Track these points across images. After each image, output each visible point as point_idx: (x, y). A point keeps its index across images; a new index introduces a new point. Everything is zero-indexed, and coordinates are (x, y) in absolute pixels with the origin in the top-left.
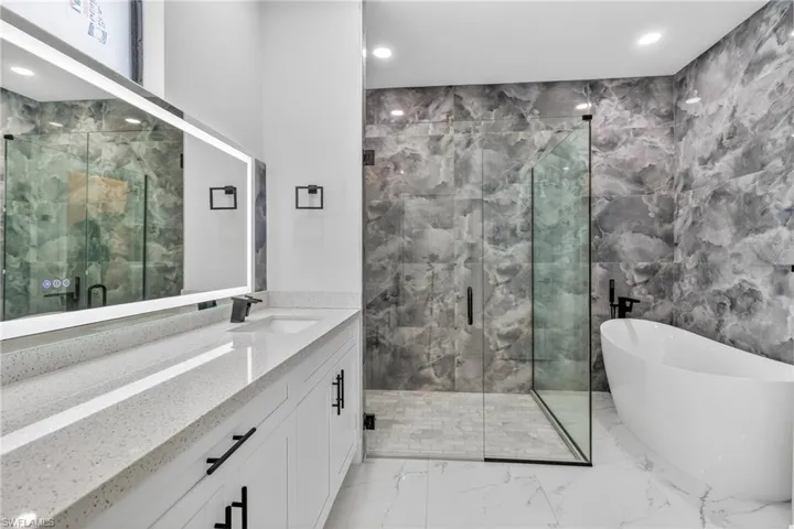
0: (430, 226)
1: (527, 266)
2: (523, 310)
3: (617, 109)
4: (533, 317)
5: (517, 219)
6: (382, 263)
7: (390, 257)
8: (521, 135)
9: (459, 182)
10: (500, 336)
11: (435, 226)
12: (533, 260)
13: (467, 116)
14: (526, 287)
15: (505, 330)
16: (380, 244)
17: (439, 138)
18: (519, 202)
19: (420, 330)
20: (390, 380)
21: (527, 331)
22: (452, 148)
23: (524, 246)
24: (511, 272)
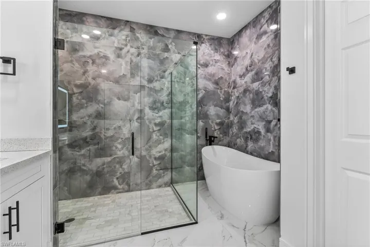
0: (116, 99)
1: (168, 121)
2: (167, 144)
3: (208, 49)
4: (172, 148)
5: (164, 97)
6: (84, 120)
7: (89, 116)
8: (166, 55)
9: (133, 75)
10: (155, 159)
11: (119, 99)
12: (172, 118)
13: (137, 39)
14: (169, 132)
15: (158, 155)
16: (82, 108)
17: (121, 49)
18: (165, 89)
19: (109, 159)
20: (88, 191)
21: (168, 154)
22: (129, 56)
23: (168, 111)
24: (161, 124)
